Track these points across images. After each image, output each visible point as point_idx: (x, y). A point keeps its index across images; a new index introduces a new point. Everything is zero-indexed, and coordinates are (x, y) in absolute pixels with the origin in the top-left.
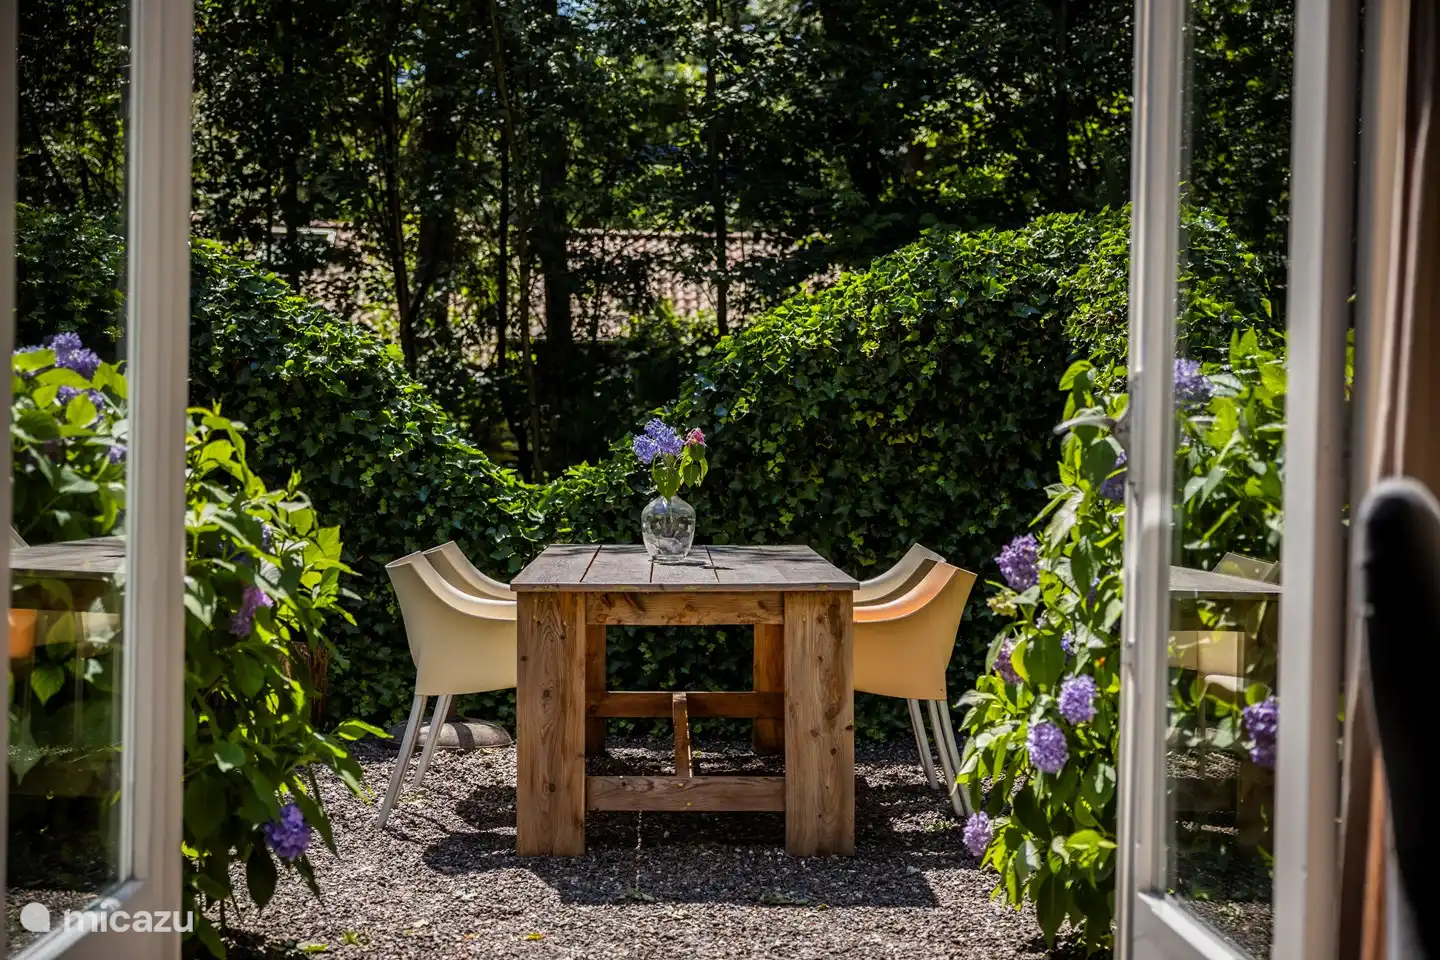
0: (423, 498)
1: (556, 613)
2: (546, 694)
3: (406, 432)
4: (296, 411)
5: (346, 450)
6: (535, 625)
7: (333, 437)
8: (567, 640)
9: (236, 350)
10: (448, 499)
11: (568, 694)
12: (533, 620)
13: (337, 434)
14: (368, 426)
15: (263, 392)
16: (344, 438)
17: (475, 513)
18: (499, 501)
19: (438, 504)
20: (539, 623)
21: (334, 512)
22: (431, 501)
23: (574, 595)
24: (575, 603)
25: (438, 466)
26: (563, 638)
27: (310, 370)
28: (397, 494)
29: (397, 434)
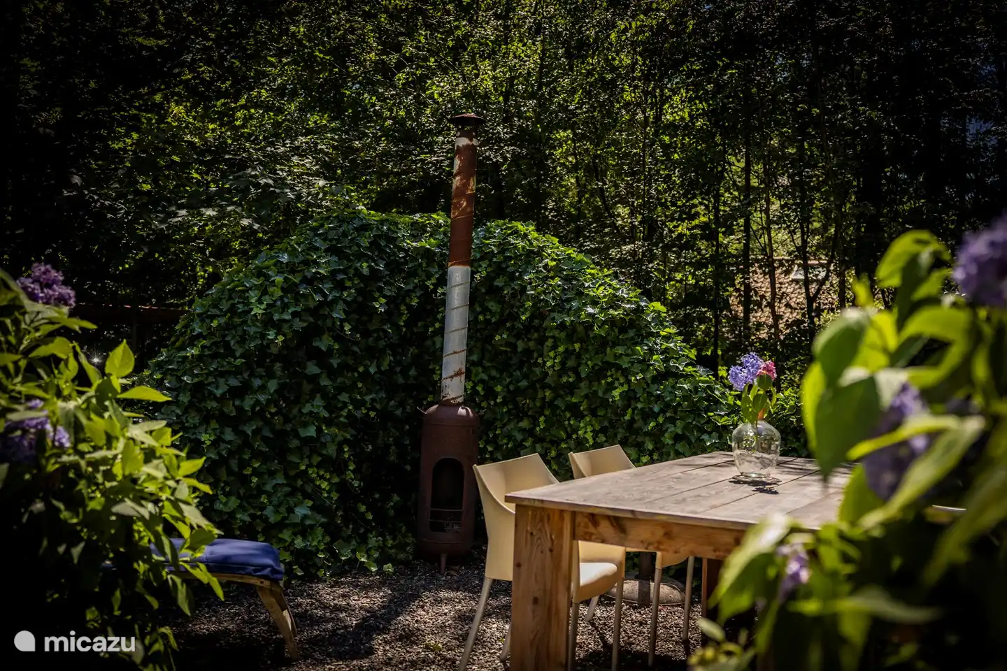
0: (656, 409)
1: (546, 525)
2: (536, 601)
3: (652, 362)
4: (577, 346)
5: (609, 373)
6: (529, 536)
7: (600, 364)
8: (555, 552)
9: (542, 304)
10: (675, 413)
11: (554, 603)
12: (527, 531)
13: (602, 362)
14: (624, 357)
15: (556, 333)
16: (609, 365)
17: (694, 423)
18: (715, 415)
19: (668, 415)
20: (532, 534)
21: (600, 416)
22: (663, 411)
23: (562, 511)
24: (562, 519)
25: (673, 387)
26: (551, 550)
27: (586, 317)
28: (639, 406)
29: (645, 363)
